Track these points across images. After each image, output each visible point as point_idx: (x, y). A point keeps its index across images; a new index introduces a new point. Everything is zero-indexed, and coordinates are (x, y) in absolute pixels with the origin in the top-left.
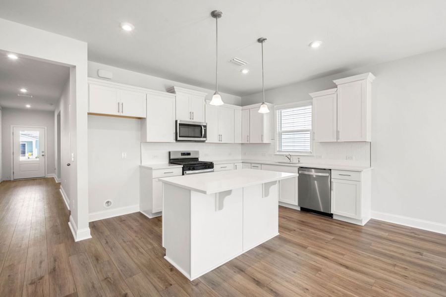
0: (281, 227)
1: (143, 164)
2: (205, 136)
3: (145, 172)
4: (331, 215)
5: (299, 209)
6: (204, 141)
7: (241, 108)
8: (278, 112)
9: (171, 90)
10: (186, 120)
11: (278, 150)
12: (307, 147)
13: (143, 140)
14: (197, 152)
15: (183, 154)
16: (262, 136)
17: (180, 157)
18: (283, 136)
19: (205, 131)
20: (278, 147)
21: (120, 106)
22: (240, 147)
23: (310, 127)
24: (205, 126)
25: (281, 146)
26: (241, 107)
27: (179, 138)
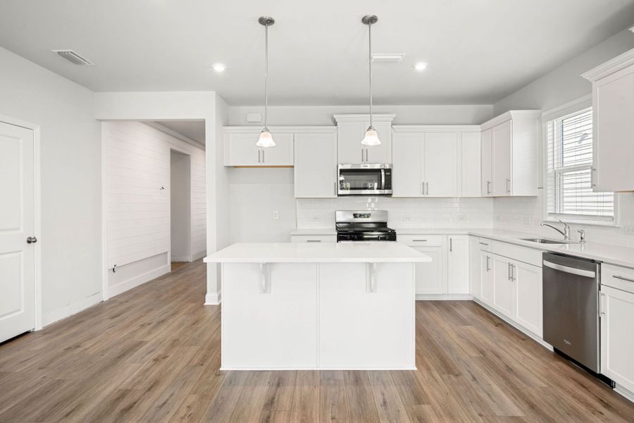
7: (478, 128)
26: (479, 126)
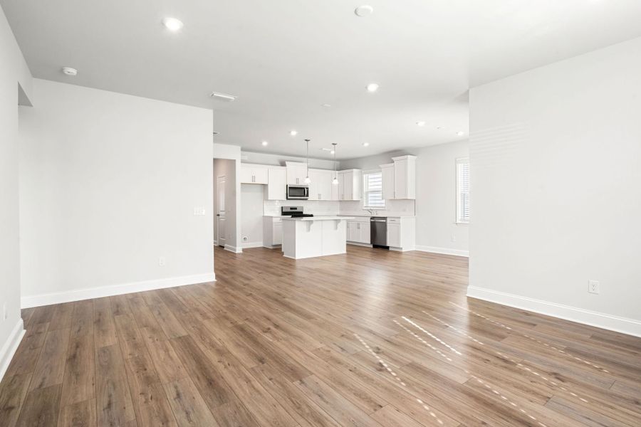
0: (347, 251)
1: (266, 215)
2: (307, 196)
3: (267, 221)
4: (388, 248)
5: (371, 246)
6: (306, 199)
8: (364, 176)
9: (283, 164)
10: (293, 183)
11: (365, 205)
12: (382, 203)
13: (266, 198)
14: (302, 208)
15: (291, 209)
16: (352, 194)
17: (289, 210)
18: (369, 195)
19: (308, 191)
20: (365, 203)
21: (254, 178)
22: (339, 204)
23: (380, 187)
24: (307, 188)
25: (367, 202)
27: (289, 197)
